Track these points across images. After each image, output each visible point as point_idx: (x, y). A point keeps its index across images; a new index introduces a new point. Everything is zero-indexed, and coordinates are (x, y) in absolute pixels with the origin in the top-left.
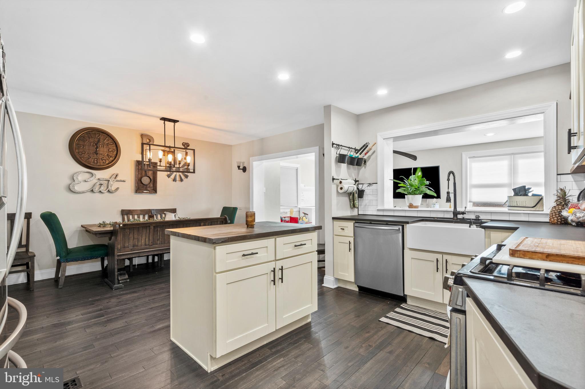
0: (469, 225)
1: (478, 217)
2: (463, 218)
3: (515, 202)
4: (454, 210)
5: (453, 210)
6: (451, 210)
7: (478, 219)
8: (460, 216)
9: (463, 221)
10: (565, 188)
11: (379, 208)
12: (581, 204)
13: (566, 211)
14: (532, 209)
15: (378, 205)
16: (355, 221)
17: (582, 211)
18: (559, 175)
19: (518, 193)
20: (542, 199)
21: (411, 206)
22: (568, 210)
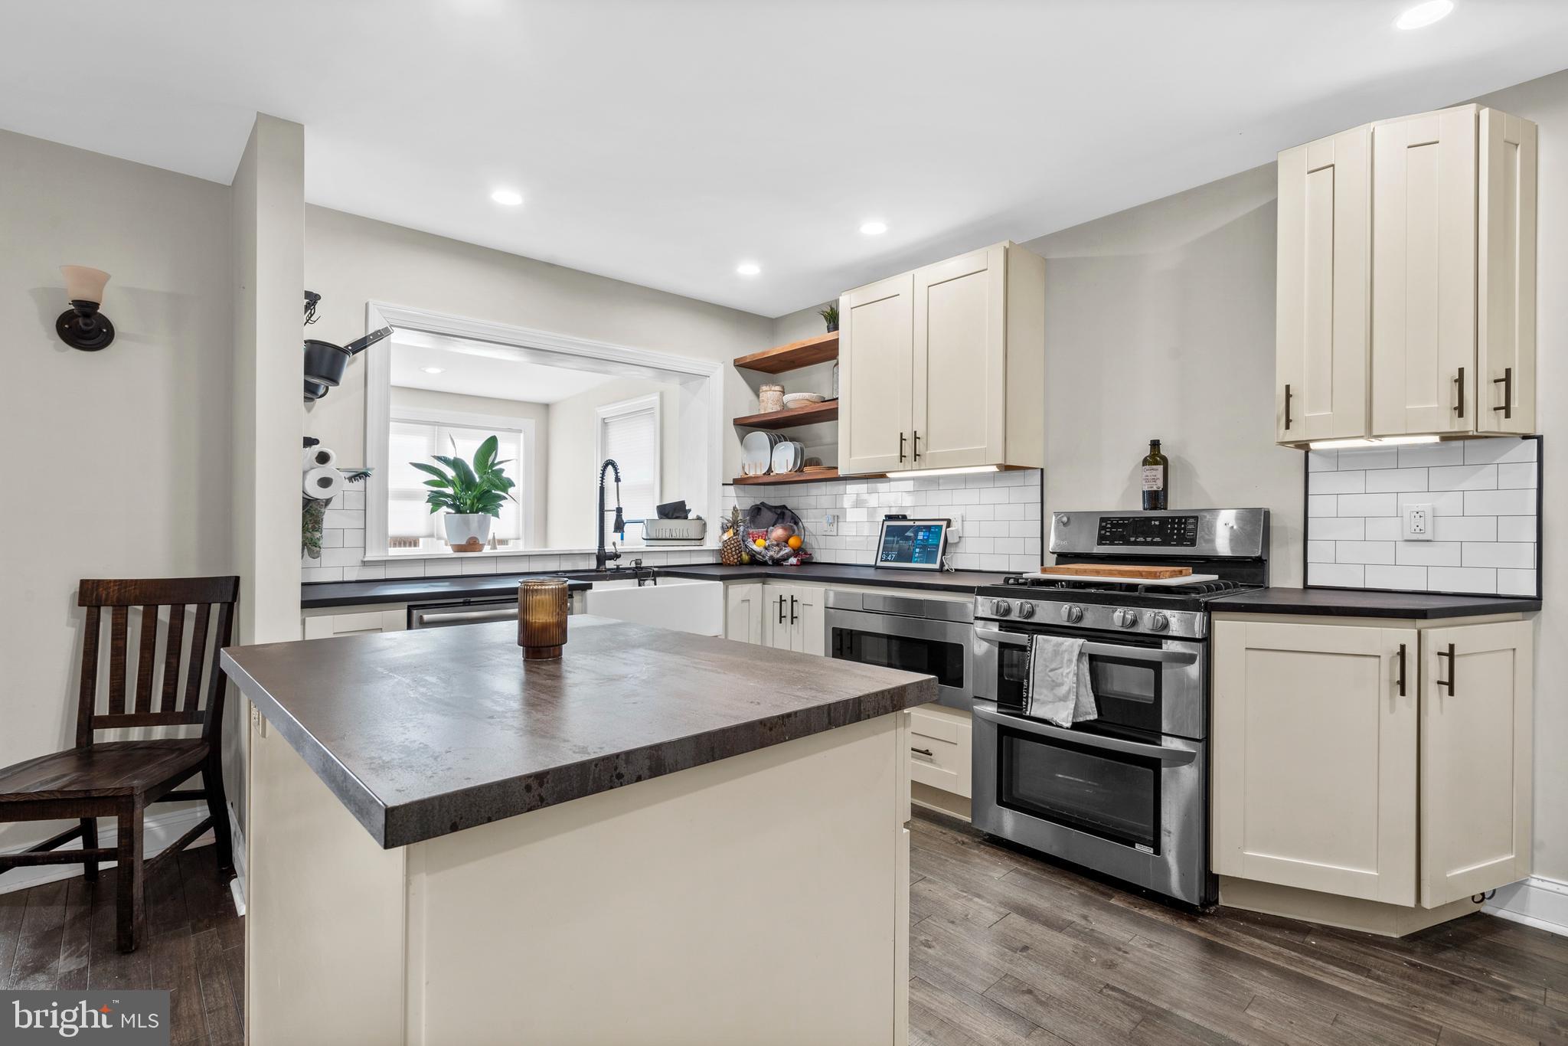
0: (636, 581)
1: (641, 564)
2: (618, 568)
3: (668, 530)
4: (599, 550)
5: (597, 552)
6: (593, 552)
7: (640, 567)
8: (610, 564)
9: (619, 574)
10: (737, 506)
11: (371, 556)
12: (772, 531)
13: (752, 543)
14: (698, 543)
15: (365, 547)
16: (406, 604)
17: (775, 543)
18: (723, 484)
19: (671, 514)
20: (705, 524)
21: (473, 545)
22: (755, 541)
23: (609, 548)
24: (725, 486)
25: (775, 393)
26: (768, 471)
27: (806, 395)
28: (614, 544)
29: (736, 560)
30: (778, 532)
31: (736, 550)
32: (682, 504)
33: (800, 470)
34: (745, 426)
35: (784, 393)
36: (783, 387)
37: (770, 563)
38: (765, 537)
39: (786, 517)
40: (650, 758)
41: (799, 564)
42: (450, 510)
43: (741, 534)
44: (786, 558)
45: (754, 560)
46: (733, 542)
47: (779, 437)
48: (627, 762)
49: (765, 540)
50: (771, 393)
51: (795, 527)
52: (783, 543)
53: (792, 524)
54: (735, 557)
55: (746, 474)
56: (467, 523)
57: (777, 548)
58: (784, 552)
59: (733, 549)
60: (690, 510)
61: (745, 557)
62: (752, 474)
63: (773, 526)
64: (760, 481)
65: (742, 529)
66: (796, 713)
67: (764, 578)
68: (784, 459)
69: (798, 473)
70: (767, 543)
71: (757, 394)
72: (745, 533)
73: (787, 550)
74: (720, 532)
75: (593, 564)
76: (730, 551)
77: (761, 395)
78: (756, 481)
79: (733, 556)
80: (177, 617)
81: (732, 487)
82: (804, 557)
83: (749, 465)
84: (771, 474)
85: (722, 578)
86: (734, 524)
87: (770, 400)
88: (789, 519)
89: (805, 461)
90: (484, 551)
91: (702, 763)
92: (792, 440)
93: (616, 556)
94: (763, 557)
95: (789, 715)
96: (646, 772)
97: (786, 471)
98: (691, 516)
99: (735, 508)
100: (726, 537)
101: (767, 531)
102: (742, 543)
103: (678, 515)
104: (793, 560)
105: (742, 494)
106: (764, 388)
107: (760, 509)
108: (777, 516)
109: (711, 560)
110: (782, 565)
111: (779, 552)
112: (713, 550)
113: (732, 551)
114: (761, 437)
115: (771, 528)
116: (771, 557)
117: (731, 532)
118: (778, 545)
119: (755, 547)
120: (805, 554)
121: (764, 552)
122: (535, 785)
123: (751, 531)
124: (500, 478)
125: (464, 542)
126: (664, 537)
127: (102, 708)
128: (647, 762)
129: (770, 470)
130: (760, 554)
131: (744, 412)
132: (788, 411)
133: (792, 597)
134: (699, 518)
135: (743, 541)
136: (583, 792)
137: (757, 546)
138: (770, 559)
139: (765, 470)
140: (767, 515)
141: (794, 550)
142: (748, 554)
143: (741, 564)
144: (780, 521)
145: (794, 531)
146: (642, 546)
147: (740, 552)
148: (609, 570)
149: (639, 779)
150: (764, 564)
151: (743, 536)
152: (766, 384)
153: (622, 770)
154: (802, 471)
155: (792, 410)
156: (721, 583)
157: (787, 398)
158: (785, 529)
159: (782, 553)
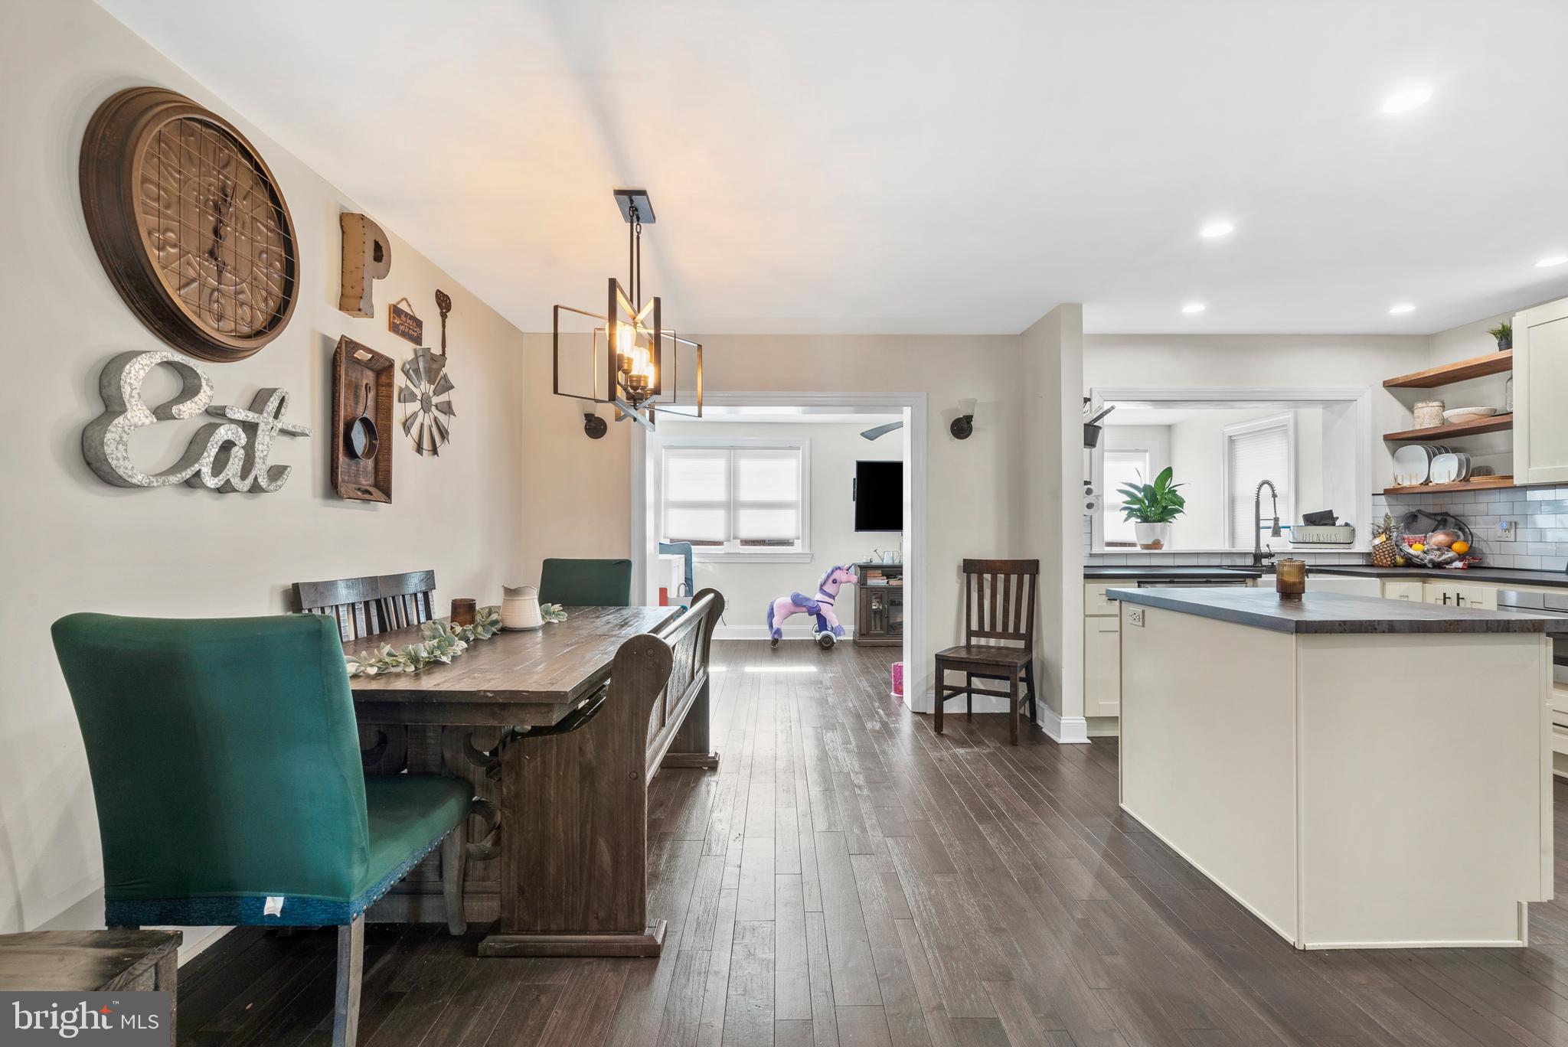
4: (1255, 550)
5: (1253, 552)
6: (1250, 552)
10: (1389, 514)
11: (1095, 550)
12: (1431, 537)
13: (1408, 547)
14: (1346, 546)
15: (1091, 545)
16: (1136, 580)
17: (1436, 547)
18: (1373, 495)
19: (1318, 521)
20: (1354, 530)
21: (1157, 544)
22: (1411, 546)
23: (1264, 549)
24: (1375, 496)
25: (1433, 408)
26: (1425, 481)
27: (1472, 409)
28: (1268, 546)
29: (1389, 563)
30: (1439, 538)
31: (1389, 553)
32: (1330, 512)
33: (1466, 479)
34: (1397, 441)
35: (1443, 407)
36: (1443, 402)
37: (1430, 566)
38: (1422, 542)
39: (1448, 524)
40: (1389, 625)
41: (1466, 567)
42: (1139, 520)
43: (1394, 539)
44: (1451, 561)
45: (1410, 562)
46: (1385, 546)
47: (1438, 449)
48: (1378, 624)
49: (1423, 545)
50: (1428, 409)
51: (1460, 533)
52: (1446, 548)
53: (1457, 531)
54: (1389, 559)
55: (1399, 484)
56: (1153, 530)
57: (1438, 553)
58: (1447, 556)
59: (1386, 553)
60: (1338, 518)
61: (1400, 560)
62: (1406, 484)
63: (1433, 532)
64: (1417, 491)
65: (1395, 534)
66: (1465, 620)
67: (1425, 578)
68: (1446, 470)
69: (1463, 483)
70: (1426, 548)
71: (1411, 409)
72: (1399, 538)
73: (1451, 554)
74: (1371, 537)
75: (1250, 561)
76: (1382, 554)
77: (1415, 411)
78: (1411, 491)
79: (1386, 558)
80: (1007, 581)
81: (1383, 497)
82: (1472, 561)
83: (1403, 476)
84: (1430, 484)
85: (1378, 576)
86: (1387, 530)
87: (1427, 415)
88: (1453, 525)
89: (1470, 472)
90: (1163, 549)
91: (1413, 632)
92: (1455, 450)
93: (1270, 555)
94: (1421, 560)
95: (1461, 621)
96: (1386, 630)
97: (1447, 481)
98: (1338, 523)
99: (1386, 516)
100: (1377, 541)
101: (1425, 537)
102: (1395, 546)
103: (1326, 522)
104: (1459, 564)
105: (1394, 502)
106: (1420, 405)
107: (1416, 516)
108: (1437, 523)
109: (1360, 562)
110: (1445, 568)
111: (1440, 556)
112: (1363, 553)
113: (1385, 555)
114: (1419, 451)
115: (1431, 534)
116: (1431, 561)
117: (1383, 538)
118: (1439, 549)
119: (1411, 551)
120: (1473, 558)
121: (1422, 555)
122: (1342, 624)
123: (1406, 536)
124: (1176, 496)
125: (1150, 543)
126: (1311, 541)
127: (975, 627)
128: (1387, 626)
129: (1427, 481)
130: (1418, 557)
131: (1396, 428)
132: (1449, 426)
133: (1458, 594)
134: (1347, 525)
135: (1397, 545)
136: (1360, 632)
137: (1415, 550)
138: (1429, 563)
139: (1422, 480)
140: (1423, 522)
141: (1459, 555)
142: (1402, 557)
143: (1396, 566)
144: (1441, 527)
145: (1459, 537)
146: (1290, 548)
147: (1393, 556)
148: (1264, 566)
149: (1384, 632)
150: (1424, 566)
151: (1396, 541)
152: (1422, 401)
153: (1377, 626)
154: (1468, 480)
155: (1454, 424)
156: (1378, 579)
157: (1447, 414)
158: (1447, 535)
159: (1443, 557)
